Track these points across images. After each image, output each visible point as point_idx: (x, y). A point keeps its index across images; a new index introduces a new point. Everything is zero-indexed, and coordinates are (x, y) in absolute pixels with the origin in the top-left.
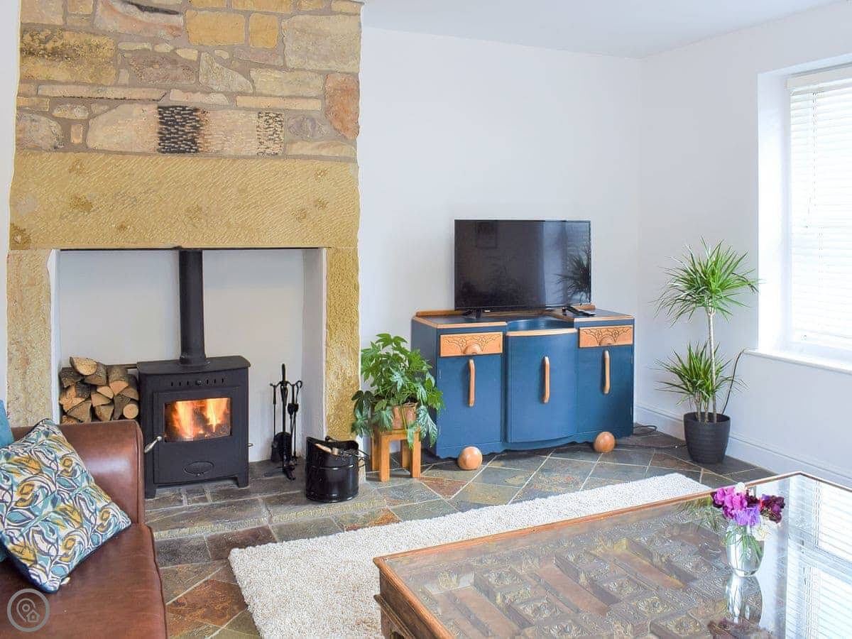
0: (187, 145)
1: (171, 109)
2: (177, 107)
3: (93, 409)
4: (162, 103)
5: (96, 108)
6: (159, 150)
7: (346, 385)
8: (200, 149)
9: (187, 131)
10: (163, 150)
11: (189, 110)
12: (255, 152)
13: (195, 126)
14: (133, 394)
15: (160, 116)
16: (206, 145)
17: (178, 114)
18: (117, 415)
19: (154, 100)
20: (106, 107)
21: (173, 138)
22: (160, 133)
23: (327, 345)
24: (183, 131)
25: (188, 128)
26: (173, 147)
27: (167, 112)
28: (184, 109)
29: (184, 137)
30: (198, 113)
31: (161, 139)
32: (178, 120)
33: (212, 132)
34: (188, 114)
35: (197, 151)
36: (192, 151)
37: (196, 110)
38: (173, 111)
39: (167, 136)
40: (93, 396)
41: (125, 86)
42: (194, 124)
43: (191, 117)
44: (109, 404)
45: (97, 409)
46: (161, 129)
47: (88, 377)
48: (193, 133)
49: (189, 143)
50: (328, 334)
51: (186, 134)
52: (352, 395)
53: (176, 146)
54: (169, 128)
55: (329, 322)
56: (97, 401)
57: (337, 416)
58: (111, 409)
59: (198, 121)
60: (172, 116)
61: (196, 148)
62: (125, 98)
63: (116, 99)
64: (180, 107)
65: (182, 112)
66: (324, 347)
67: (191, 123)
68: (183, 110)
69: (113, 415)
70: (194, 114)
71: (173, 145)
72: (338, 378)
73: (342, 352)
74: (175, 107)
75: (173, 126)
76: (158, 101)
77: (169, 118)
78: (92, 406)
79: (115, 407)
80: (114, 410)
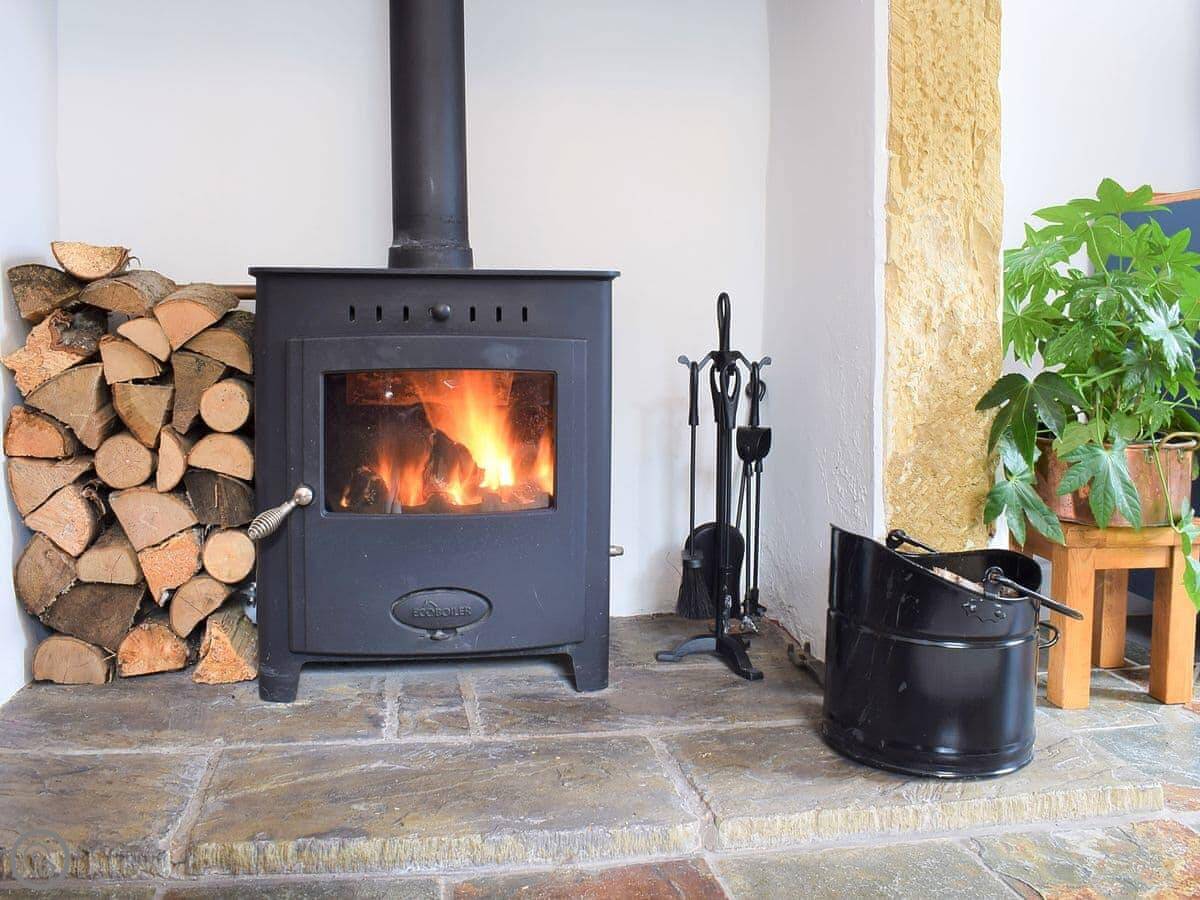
3: (106, 392)
7: (956, 354)
14: (231, 350)
18: (183, 421)
23: (891, 204)
40: (108, 349)
44: (155, 381)
45: (118, 392)
47: (94, 286)
50: (896, 168)
52: (977, 392)
55: (897, 122)
56: (118, 365)
57: (927, 466)
58: (161, 396)
66: (880, 213)
69: (169, 418)
72: (926, 327)
73: (944, 238)
78: (103, 379)
79: (174, 391)
80: (172, 402)
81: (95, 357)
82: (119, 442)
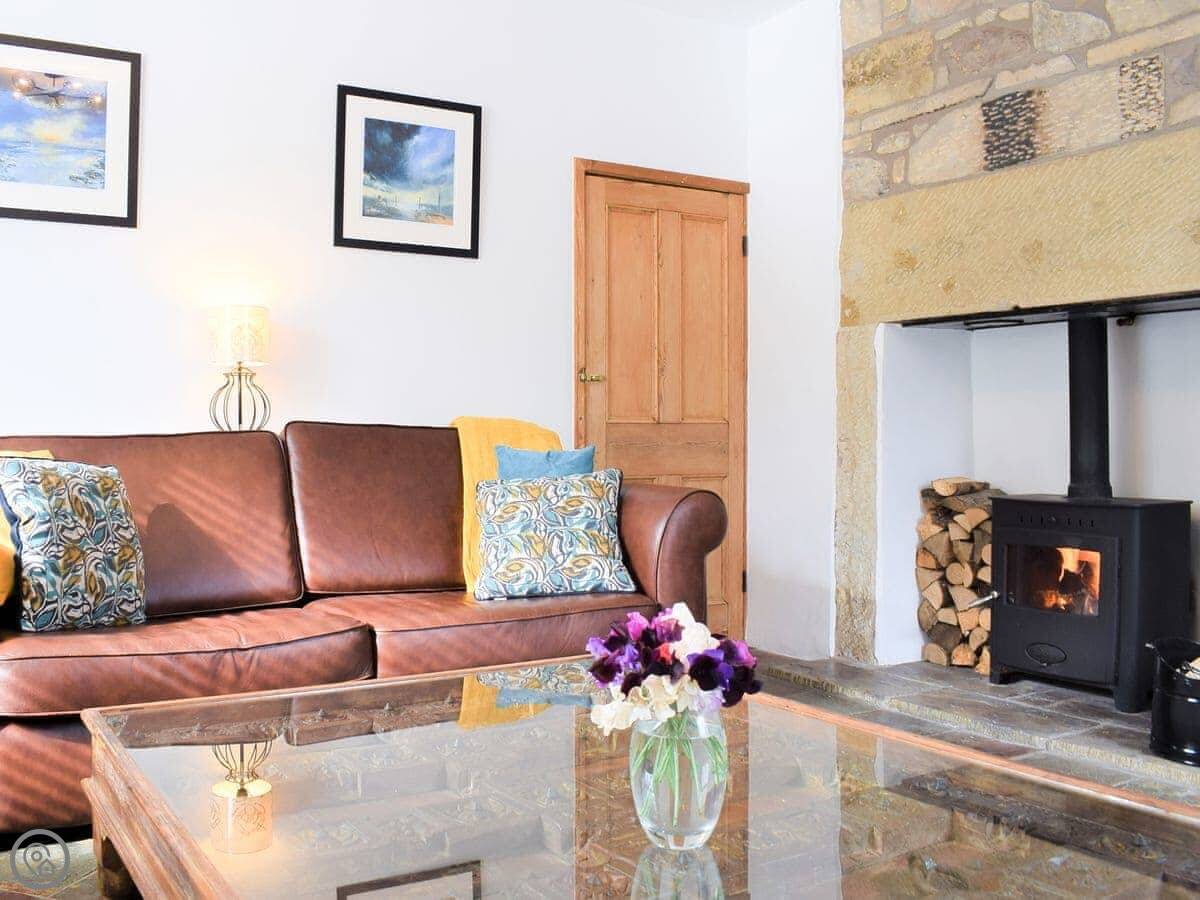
0: (1019, 150)
1: (998, 103)
2: (1005, 97)
3: (950, 543)
4: (988, 98)
5: (917, 129)
6: (986, 168)
8: (1038, 152)
9: (1019, 129)
10: (991, 166)
11: (1021, 96)
12: (1117, 135)
13: (1030, 117)
15: (985, 118)
16: (1046, 142)
17: (1007, 106)
19: (977, 97)
20: (925, 126)
21: (1003, 145)
22: (986, 142)
24: (1015, 130)
25: (1022, 124)
26: (1004, 158)
27: (994, 109)
28: (1014, 96)
29: (1017, 139)
30: (1034, 97)
31: (988, 151)
32: (1007, 117)
33: (1053, 121)
34: (1020, 103)
35: (1033, 155)
36: (1028, 157)
37: (1029, 93)
38: (1000, 106)
39: (996, 144)
40: (951, 527)
41: (944, 89)
42: (1028, 115)
43: (1024, 107)
44: (967, 541)
45: (955, 545)
46: (988, 136)
48: (1027, 129)
49: (1023, 146)
51: (1019, 134)
53: (1007, 156)
54: (997, 131)
56: (955, 534)
58: (970, 548)
59: (1032, 110)
60: (1000, 113)
61: (1031, 151)
62: (944, 108)
63: (936, 110)
64: (1008, 96)
65: (1012, 103)
67: (1024, 115)
68: (1012, 100)
70: (1028, 99)
71: (1002, 155)
74: (1002, 98)
75: (1002, 127)
76: (982, 96)
77: (996, 117)
78: (949, 539)
79: (974, 547)
80: (973, 550)
81: (946, 529)
82: (955, 566)
